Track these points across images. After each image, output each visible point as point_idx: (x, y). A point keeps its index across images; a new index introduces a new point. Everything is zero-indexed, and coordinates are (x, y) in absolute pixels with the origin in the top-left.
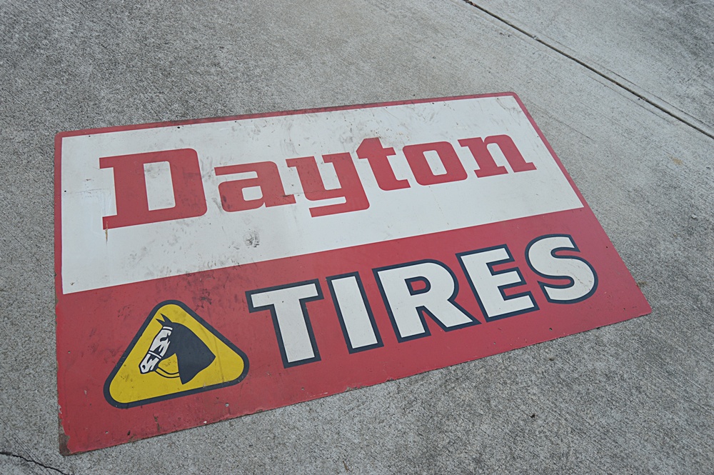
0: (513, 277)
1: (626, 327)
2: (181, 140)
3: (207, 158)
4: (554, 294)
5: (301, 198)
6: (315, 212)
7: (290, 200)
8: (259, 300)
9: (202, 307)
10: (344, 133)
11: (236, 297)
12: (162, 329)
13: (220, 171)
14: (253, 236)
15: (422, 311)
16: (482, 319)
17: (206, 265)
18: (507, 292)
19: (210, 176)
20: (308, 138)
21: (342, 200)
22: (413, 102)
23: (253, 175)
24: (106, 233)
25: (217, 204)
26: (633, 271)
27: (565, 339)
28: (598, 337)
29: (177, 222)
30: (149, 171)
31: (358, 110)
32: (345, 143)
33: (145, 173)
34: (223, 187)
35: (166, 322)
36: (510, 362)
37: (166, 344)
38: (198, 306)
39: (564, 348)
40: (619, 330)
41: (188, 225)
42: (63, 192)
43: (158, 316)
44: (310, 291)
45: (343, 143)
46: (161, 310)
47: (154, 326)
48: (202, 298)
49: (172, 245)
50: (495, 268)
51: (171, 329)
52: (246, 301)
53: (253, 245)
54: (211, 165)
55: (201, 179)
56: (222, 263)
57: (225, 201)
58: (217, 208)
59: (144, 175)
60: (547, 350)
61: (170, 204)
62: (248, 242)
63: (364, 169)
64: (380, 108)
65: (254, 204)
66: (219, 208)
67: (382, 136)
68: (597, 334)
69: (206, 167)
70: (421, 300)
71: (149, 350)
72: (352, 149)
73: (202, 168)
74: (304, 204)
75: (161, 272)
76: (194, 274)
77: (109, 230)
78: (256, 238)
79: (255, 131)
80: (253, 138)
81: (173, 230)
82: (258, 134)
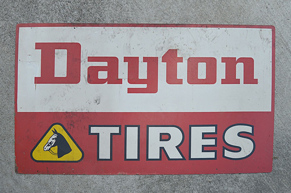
0: (212, 142)
1: (253, 176)
2: (75, 37)
3: (86, 50)
4: (228, 154)
5: (125, 82)
6: (130, 91)
7: (120, 82)
8: (94, 130)
9: (70, 128)
10: (159, 44)
11: (84, 127)
12: (53, 135)
13: (91, 59)
14: (98, 99)
15: (162, 149)
16: (187, 158)
17: (75, 109)
18: (205, 148)
19: (85, 62)
20: (139, 45)
21: (145, 86)
23: (105, 64)
24: (36, 86)
25: (85, 78)
26: (275, 151)
27: (221, 175)
28: (237, 177)
29: (66, 85)
30: (57, 54)
31: (173, 28)
32: (158, 51)
33: (55, 55)
34: (90, 69)
35: (55, 132)
36: (191, 179)
37: (54, 141)
38: (69, 128)
39: (218, 178)
40: (249, 177)
41: (70, 88)
42: (19, 60)
43: (52, 129)
44: (116, 130)
45: (157, 50)
46: (54, 126)
47: (50, 133)
48: (71, 125)
49: (62, 97)
50: (205, 136)
51: (57, 135)
52: (88, 129)
53: (97, 103)
54: (86, 55)
55: (80, 63)
56: (82, 110)
57: (89, 77)
58: (85, 81)
60: (210, 178)
61: (64, 75)
62: (95, 101)
63: (162, 68)
64: (186, 28)
65: (102, 81)
66: (86, 80)
67: (180, 49)
68: (237, 176)
69: (84, 57)
70: (164, 144)
71: (48, 142)
72: (160, 55)
73: (82, 56)
74: (126, 85)
75: (56, 109)
76: (69, 113)
77: (37, 84)
78: (99, 100)
79: (113, 36)
80: (110, 41)
81: (64, 89)
82: (114, 38)
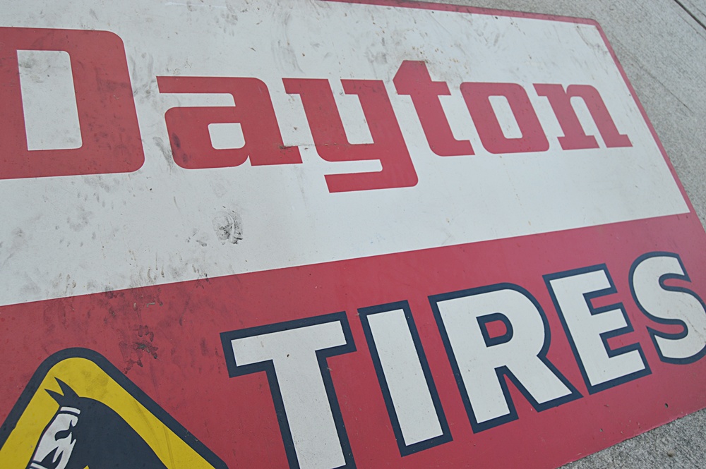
0: (615, 320)
2: (93, 13)
3: (143, 56)
4: (670, 348)
5: (309, 153)
6: (337, 184)
7: (292, 156)
8: (247, 351)
9: (140, 364)
10: (373, 45)
11: (203, 344)
12: (59, 412)
13: (169, 84)
14: (231, 221)
15: (503, 373)
16: (583, 390)
17: (145, 274)
18: (614, 343)
19: (148, 92)
20: (317, 45)
21: (374, 166)
22: (469, 10)
23: (227, 100)
25: (162, 149)
27: (683, 421)
29: (87, 181)
30: (28, 66)
31: (392, 7)
32: (375, 63)
33: (21, 69)
34: (174, 117)
35: (66, 397)
36: (621, 461)
37: (67, 445)
38: (131, 362)
39: (682, 435)
41: (107, 188)
43: (49, 383)
44: (332, 335)
45: (372, 62)
46: (56, 371)
47: (41, 405)
48: (139, 346)
49: (77, 228)
50: (596, 302)
51: (78, 412)
52: (221, 352)
53: (231, 239)
54: (150, 71)
55: (132, 96)
56: (176, 273)
57: (178, 145)
58: (163, 158)
59: (18, 73)
60: (664, 440)
61: (71, 141)
62: (223, 232)
63: (404, 108)
64: (424, 11)
65: (230, 158)
66: (167, 158)
67: (429, 59)
69: (141, 76)
70: (503, 354)
71: (31, 461)
72: (386, 74)
73: (133, 74)
74: (315, 166)
75: (55, 286)
76: (122, 293)
78: (236, 226)
79: (228, 17)
80: (225, 30)
81: (79, 196)
82: (234, 24)
